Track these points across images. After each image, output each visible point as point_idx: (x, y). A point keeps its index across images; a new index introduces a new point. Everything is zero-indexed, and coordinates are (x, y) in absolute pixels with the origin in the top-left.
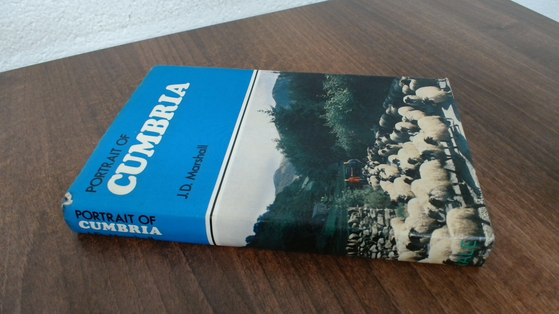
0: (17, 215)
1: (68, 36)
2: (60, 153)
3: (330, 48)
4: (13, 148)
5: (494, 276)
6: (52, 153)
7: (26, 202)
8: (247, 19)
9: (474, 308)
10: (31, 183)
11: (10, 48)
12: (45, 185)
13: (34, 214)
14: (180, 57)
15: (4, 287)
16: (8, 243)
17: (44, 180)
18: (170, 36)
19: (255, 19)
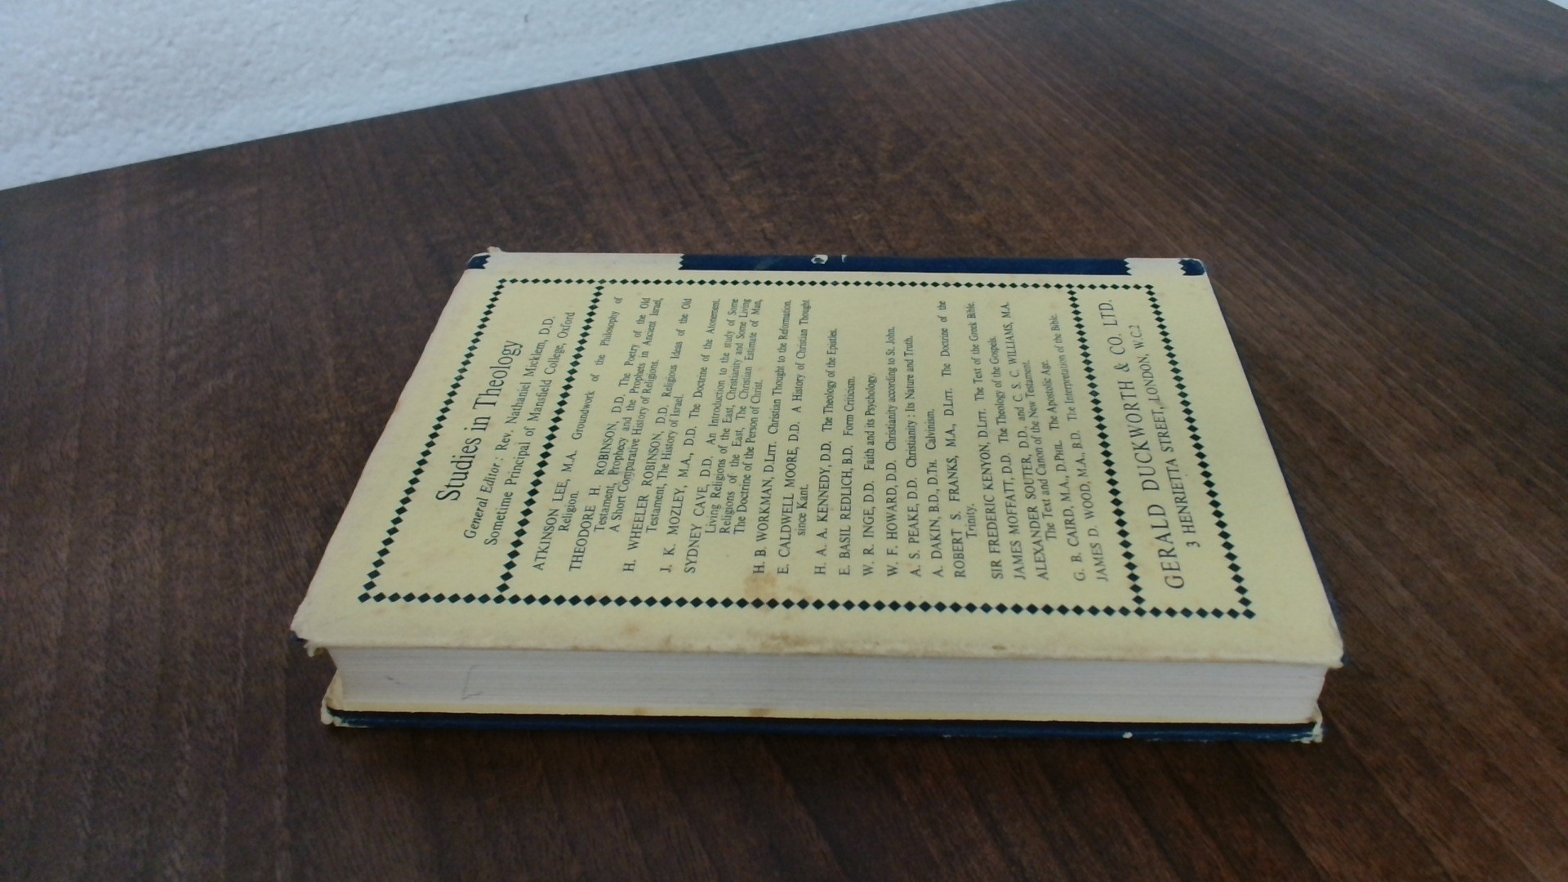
0: (261, 512)
1: (365, 66)
2: (364, 360)
3: (1066, 120)
4: (241, 344)
5: (1534, 731)
6: (344, 360)
7: (284, 479)
8: (837, 35)
9: (1478, 809)
10: (295, 433)
11: (216, 89)
12: (331, 439)
13: (307, 510)
14: (662, 129)
15: (239, 685)
16: (244, 578)
17: (327, 427)
18: (631, 75)
19: (857, 37)
